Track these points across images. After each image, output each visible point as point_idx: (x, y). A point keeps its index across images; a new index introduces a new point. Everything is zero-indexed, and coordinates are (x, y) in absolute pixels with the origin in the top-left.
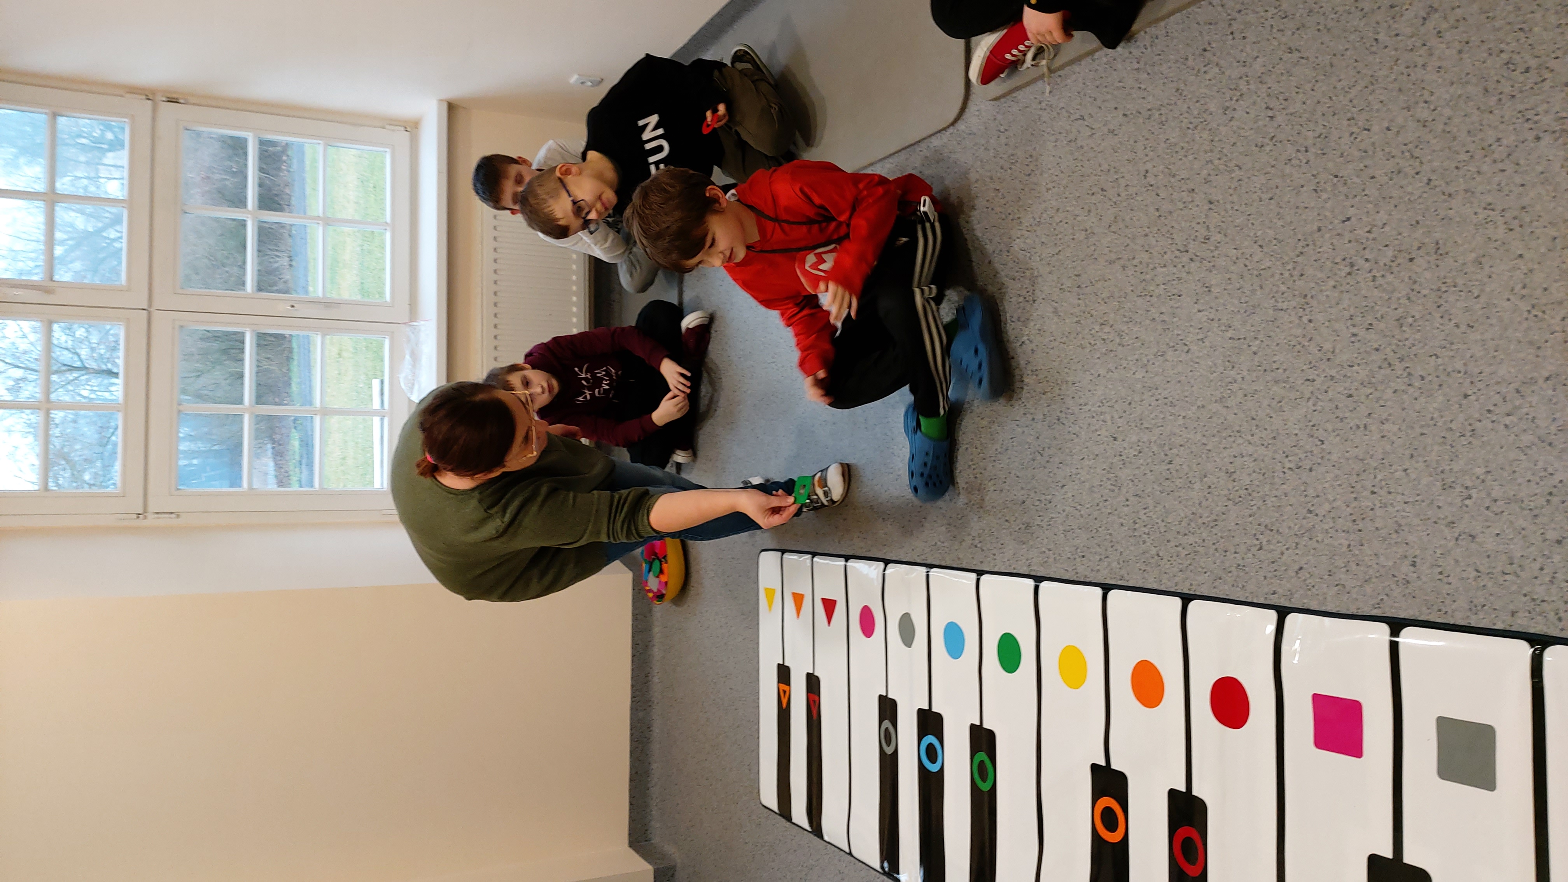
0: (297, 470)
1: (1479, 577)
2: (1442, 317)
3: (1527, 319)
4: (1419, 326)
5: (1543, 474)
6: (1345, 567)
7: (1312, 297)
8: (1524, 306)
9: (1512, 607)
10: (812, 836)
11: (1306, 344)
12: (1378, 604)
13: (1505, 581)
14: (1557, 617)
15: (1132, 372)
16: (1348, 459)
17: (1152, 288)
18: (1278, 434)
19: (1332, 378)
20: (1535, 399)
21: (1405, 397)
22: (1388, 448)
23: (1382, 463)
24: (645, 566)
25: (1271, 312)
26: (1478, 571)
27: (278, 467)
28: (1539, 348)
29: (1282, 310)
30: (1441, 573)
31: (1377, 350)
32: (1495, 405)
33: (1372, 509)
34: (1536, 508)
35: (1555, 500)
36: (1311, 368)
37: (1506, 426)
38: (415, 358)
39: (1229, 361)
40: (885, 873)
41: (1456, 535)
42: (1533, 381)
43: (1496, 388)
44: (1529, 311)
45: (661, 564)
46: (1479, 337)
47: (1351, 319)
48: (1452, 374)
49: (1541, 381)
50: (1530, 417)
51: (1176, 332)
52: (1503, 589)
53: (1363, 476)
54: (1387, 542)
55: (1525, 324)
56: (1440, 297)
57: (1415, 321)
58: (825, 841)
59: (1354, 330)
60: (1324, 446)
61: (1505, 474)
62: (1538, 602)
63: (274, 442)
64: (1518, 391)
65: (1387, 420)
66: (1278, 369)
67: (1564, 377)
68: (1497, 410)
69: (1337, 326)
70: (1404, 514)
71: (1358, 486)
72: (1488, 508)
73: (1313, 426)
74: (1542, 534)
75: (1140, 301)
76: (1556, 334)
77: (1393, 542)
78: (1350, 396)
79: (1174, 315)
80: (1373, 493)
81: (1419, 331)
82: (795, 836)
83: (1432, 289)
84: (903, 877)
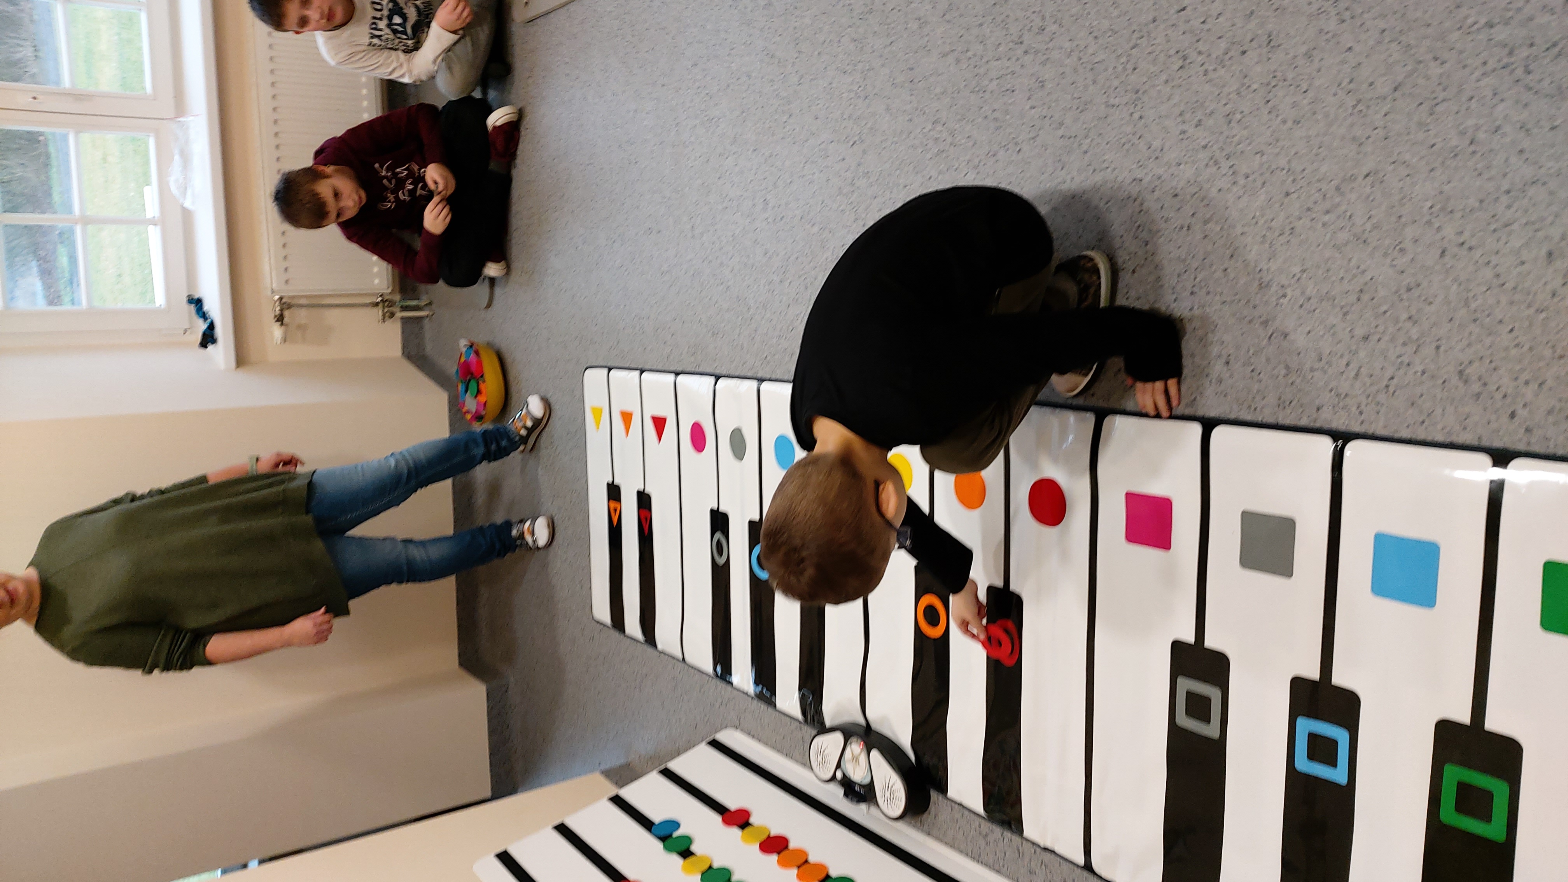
0: (67, 291)
1: (1288, 374)
2: (1269, 113)
3: (1352, 114)
4: (1248, 122)
9: (1317, 402)
10: (646, 646)
14: (1358, 412)
17: (985, 83)
22: (1210, 247)
23: (1203, 264)
24: (461, 387)
25: (1103, 108)
26: (1288, 368)
28: (1361, 144)
29: (1113, 106)
30: (1252, 371)
31: (1205, 147)
32: (1315, 203)
33: (1191, 310)
34: (1347, 305)
35: (1364, 297)
37: (1324, 224)
38: (186, 158)
40: (718, 677)
41: (1270, 333)
43: (1317, 185)
44: (1354, 107)
45: (478, 384)
46: (1304, 133)
47: (1181, 115)
48: (1277, 172)
49: (1360, 178)
50: (1348, 214)
54: (1203, 342)
55: (1350, 120)
56: (1270, 92)
57: (1243, 117)
58: (659, 650)
62: (1342, 397)
63: (38, 258)
64: (1338, 189)
68: (1317, 208)
69: (1167, 123)
72: (1301, 306)
74: (1351, 331)
75: (973, 97)
76: (1378, 130)
80: (1193, 293)
81: (1246, 127)
82: (628, 647)
83: (1261, 84)
84: (736, 679)
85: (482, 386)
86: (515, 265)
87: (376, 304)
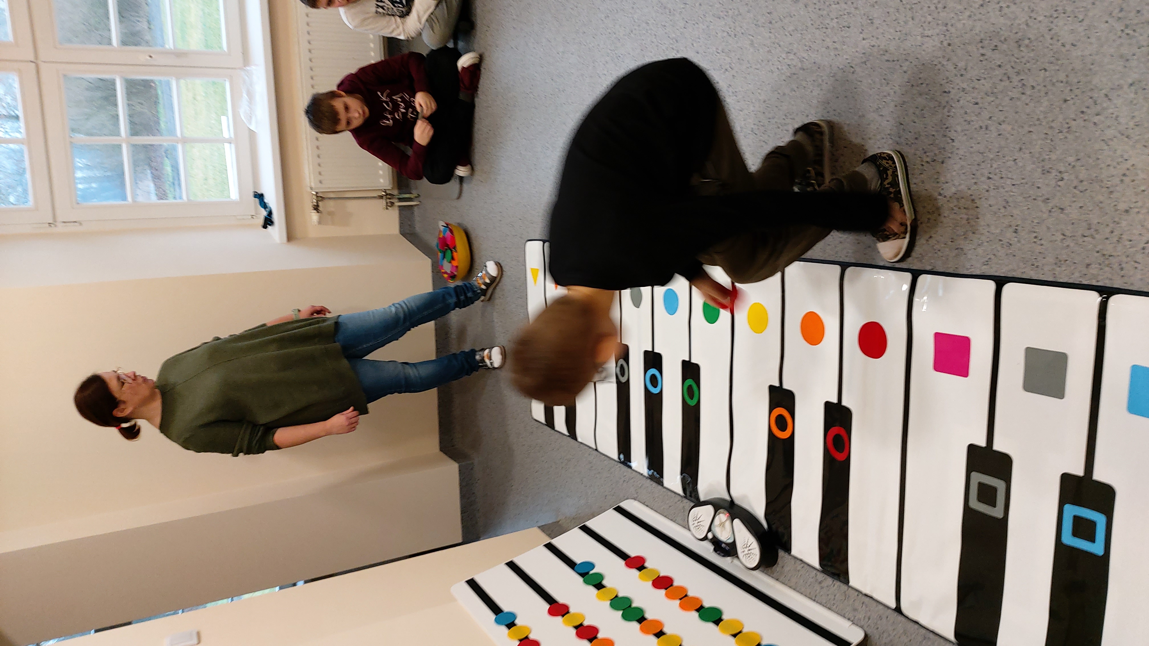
0: (172, 190)
1: (1064, 239)
2: (1052, 39)
3: (1120, 37)
4: (1034, 46)
5: (1120, 160)
6: (963, 235)
7: (952, 25)
8: (1119, 26)
9: (1087, 261)
10: (569, 439)
11: (945, 63)
12: (987, 261)
13: (1084, 241)
14: (1120, 267)
15: (810, 90)
16: (971, 153)
17: (827, 22)
18: (920, 135)
19: (964, 90)
20: (1119, 102)
21: (1018, 103)
22: (1003, 143)
23: (998, 155)
24: (440, 255)
25: (919, 38)
26: (1064, 235)
27: (158, 187)
28: (1127, 60)
29: (927, 36)
30: (1036, 237)
31: (1000, 66)
32: (1088, 107)
33: (987, 191)
34: (1112, 186)
35: (1127, 180)
36: (947, 83)
37: (1095, 124)
38: (251, 95)
39: (884, 79)
40: (621, 462)
41: (1050, 208)
42: (1120, 87)
43: (1089, 94)
44: (1122, 30)
45: (452, 253)
46: (1080, 54)
47: (981, 42)
48: (1057, 84)
49: (1126, 87)
50: (1114, 116)
51: (845, 57)
52: (1082, 248)
53: (983, 165)
54: (997, 215)
55: (1118, 42)
56: (1052, 22)
57: (1030, 42)
58: (579, 442)
59: (982, 51)
60: (953, 144)
61: (1091, 161)
62: (1107, 257)
63: (151, 167)
64: (1106, 95)
65: (1004, 121)
66: (922, 84)
67: (1145, 83)
68: (1089, 111)
69: (969, 48)
70: (1012, 194)
71: (978, 174)
72: (1075, 188)
73: (947, 128)
74: (1115, 205)
75: (817, 32)
76: (1143, 48)
77: (1001, 215)
78: (977, 104)
79: (844, 43)
80: (989, 178)
81: (1033, 50)
82: (557, 439)
83: (1045, 16)
84: (634, 464)
85: (455, 254)
86: (477, 168)
87: (381, 197)
